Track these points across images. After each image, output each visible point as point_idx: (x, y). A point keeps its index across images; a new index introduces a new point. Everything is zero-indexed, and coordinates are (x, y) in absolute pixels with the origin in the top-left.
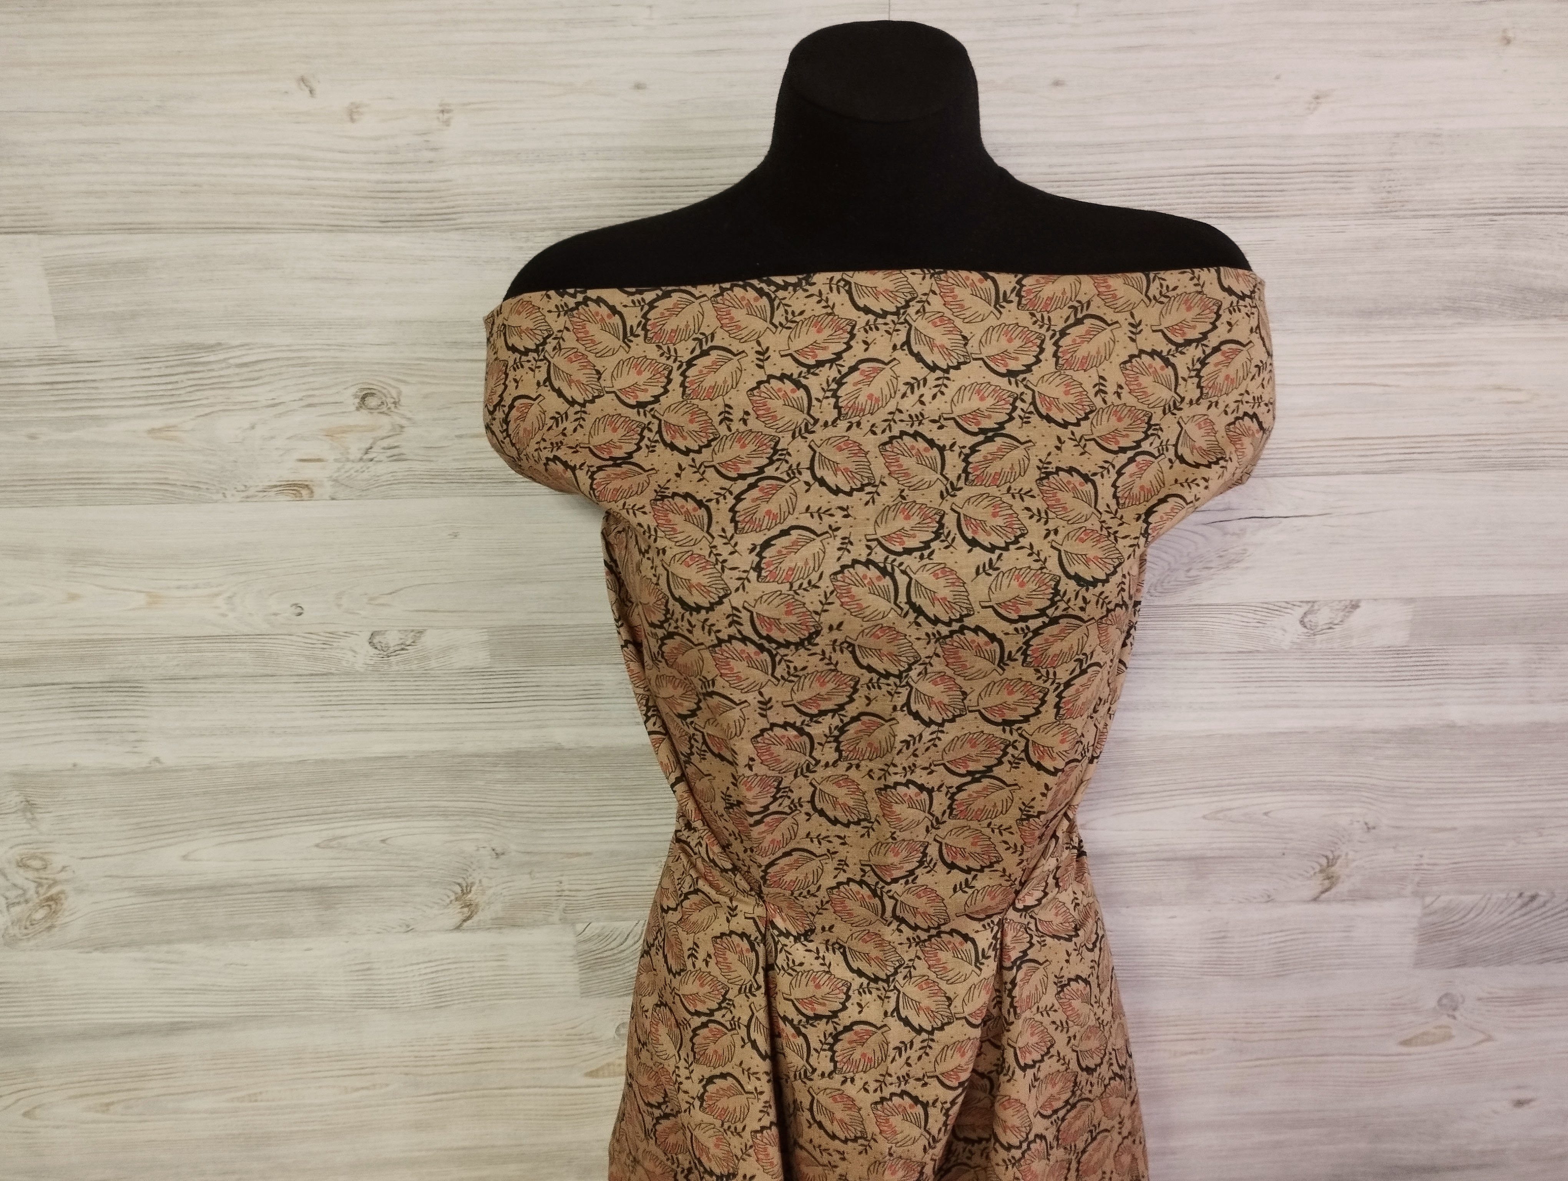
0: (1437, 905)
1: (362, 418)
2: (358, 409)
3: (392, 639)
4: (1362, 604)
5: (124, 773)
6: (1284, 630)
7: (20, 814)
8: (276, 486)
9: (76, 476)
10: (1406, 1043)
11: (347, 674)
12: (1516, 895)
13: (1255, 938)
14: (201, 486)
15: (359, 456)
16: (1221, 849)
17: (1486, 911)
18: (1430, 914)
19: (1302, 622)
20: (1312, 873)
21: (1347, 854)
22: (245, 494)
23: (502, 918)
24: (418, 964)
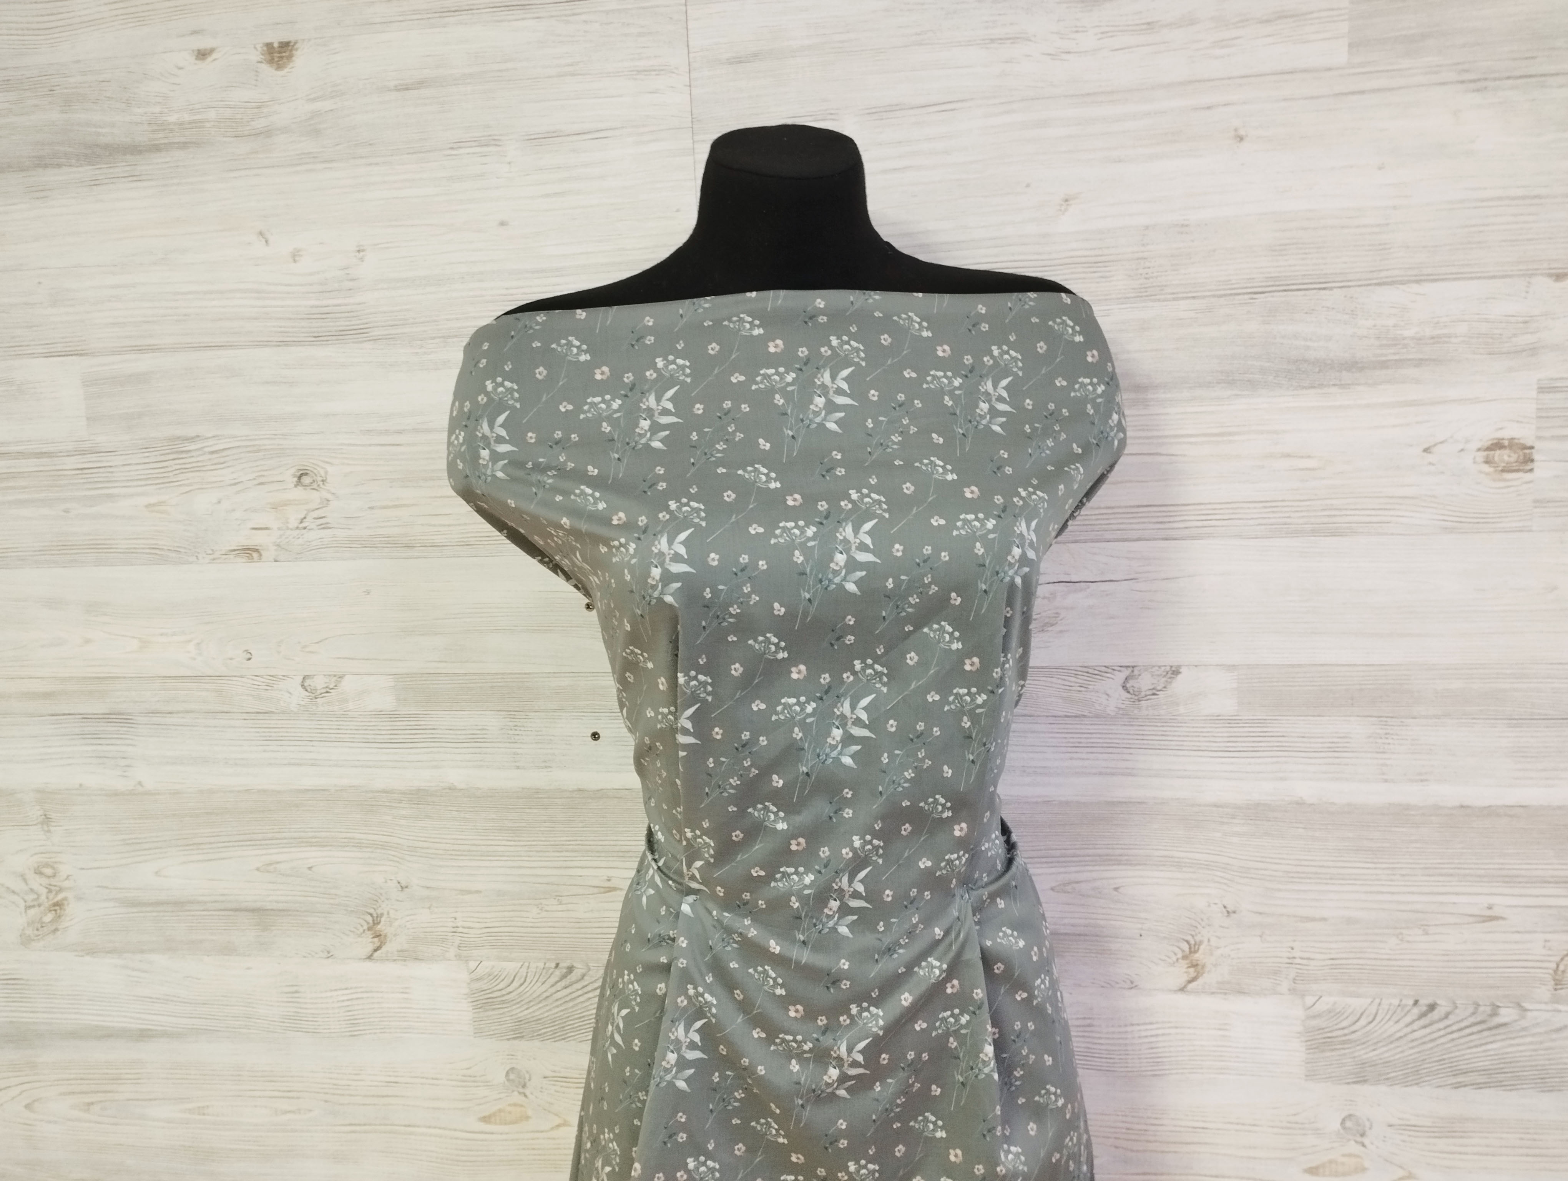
0: (1321, 1007)
1: (299, 493)
2: (296, 486)
3: (319, 683)
4: (1182, 670)
5: (115, 794)
6: (1108, 695)
7: (39, 826)
8: (235, 550)
9: (94, 542)
10: (1312, 1171)
11: (284, 712)
12: (1411, 1002)
13: (1123, 1029)
14: (182, 550)
15: (296, 525)
16: (1073, 925)
17: (1378, 1019)
18: (1314, 1017)
19: (1124, 687)
20: (1174, 959)
21: (1209, 941)
22: (212, 557)
23: (406, 951)
24: (336, 990)
